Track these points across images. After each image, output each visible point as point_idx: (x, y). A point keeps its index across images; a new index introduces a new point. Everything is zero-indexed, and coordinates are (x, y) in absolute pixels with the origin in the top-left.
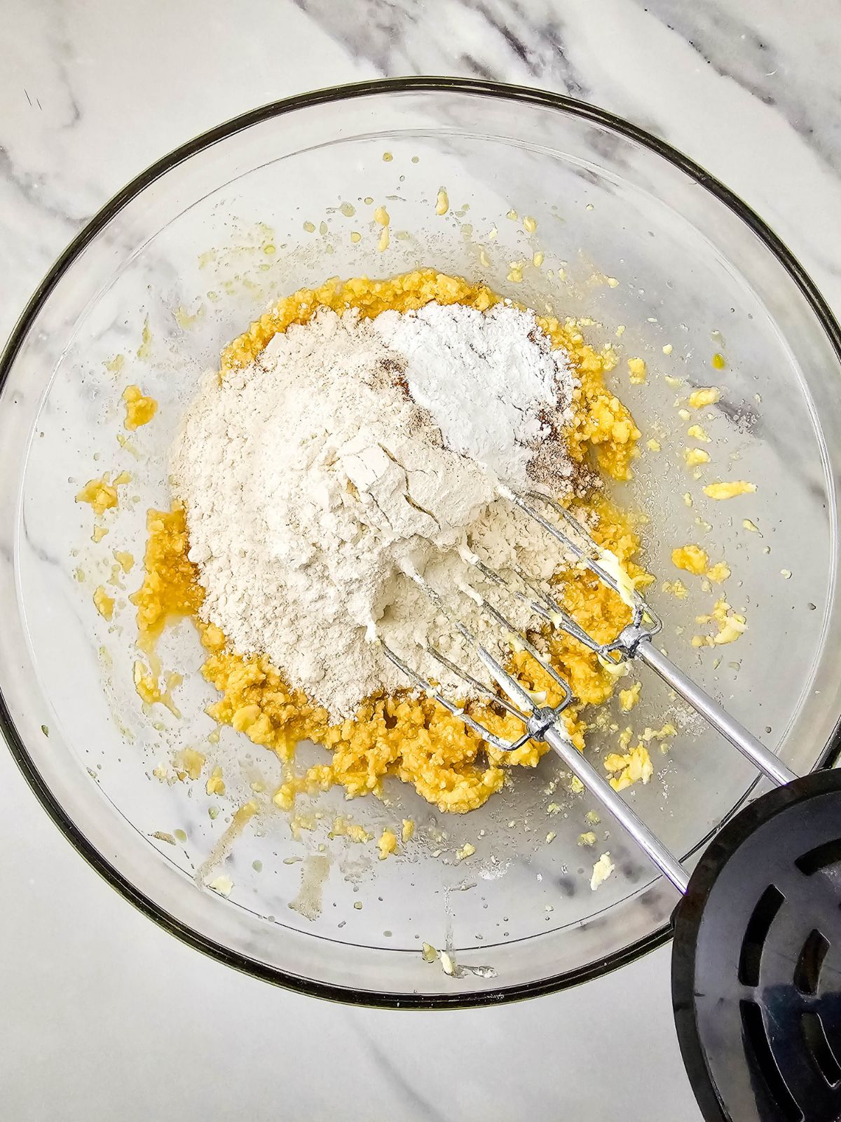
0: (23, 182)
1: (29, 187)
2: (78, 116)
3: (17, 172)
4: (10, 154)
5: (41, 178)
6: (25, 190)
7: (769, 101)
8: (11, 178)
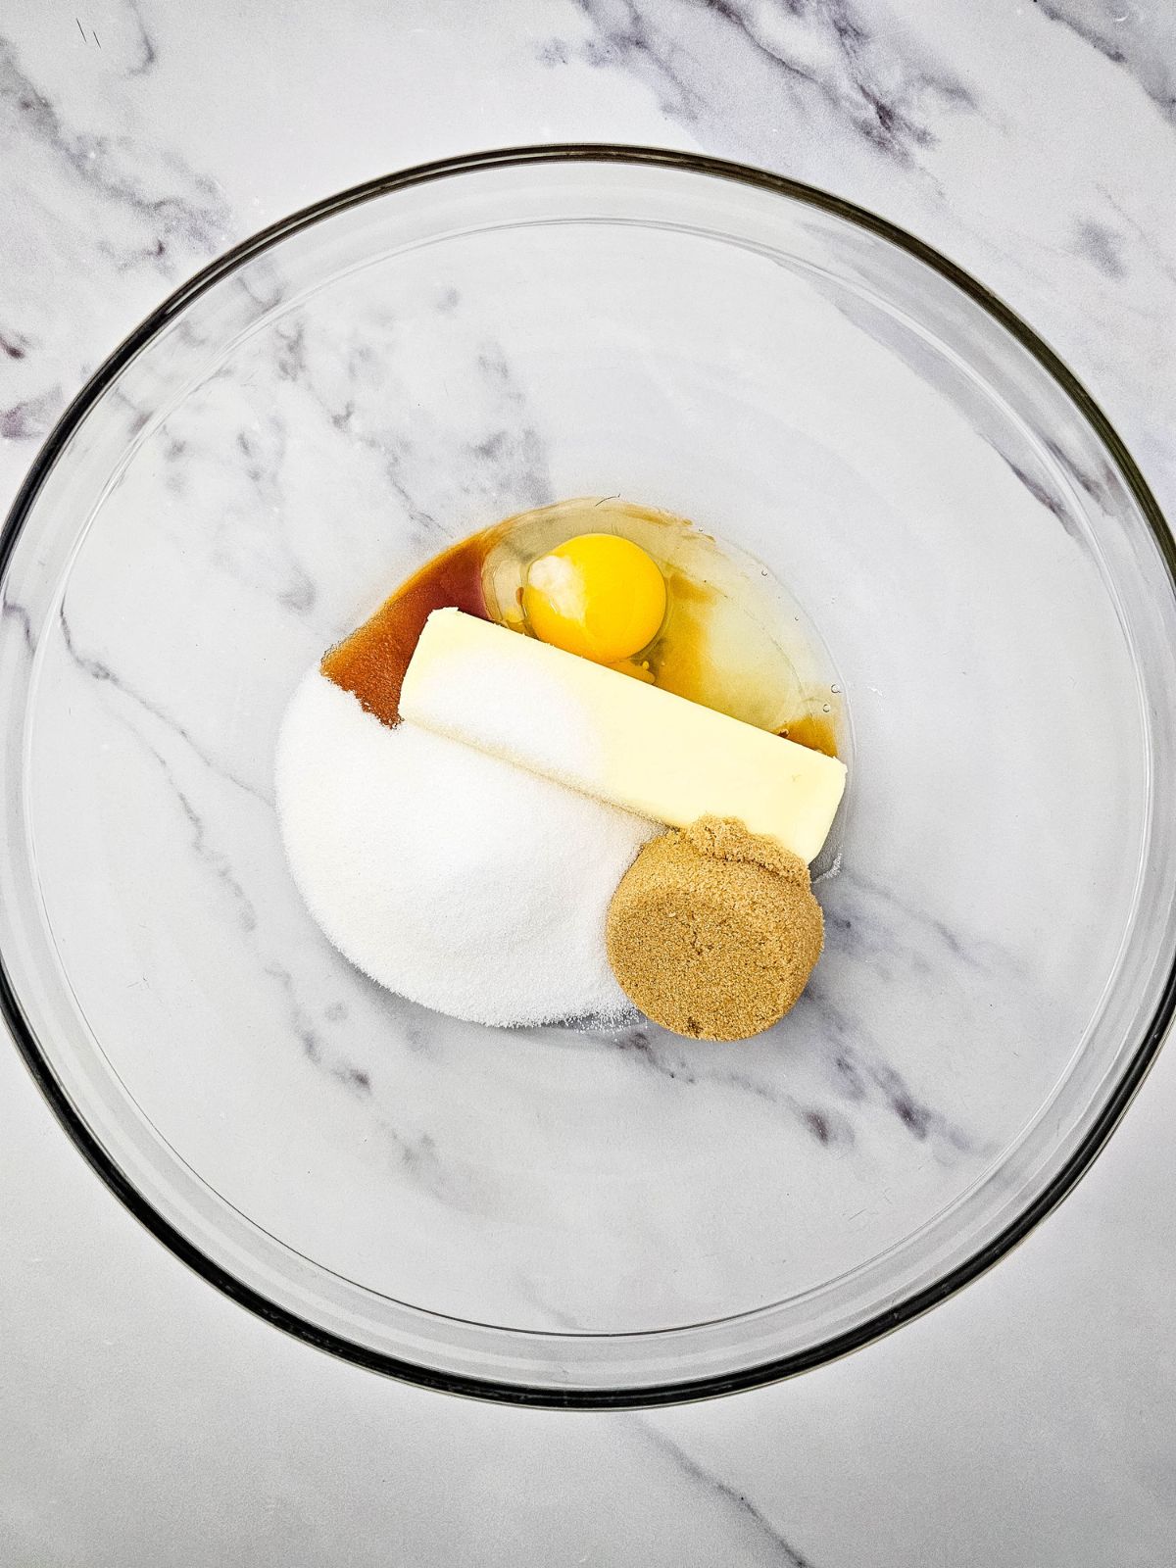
0: (74, 150)
1: (83, 156)
2: (151, 57)
3: (64, 134)
4: (55, 109)
5: (100, 144)
6: (77, 160)
7: (1117, 57)
8: (56, 143)
